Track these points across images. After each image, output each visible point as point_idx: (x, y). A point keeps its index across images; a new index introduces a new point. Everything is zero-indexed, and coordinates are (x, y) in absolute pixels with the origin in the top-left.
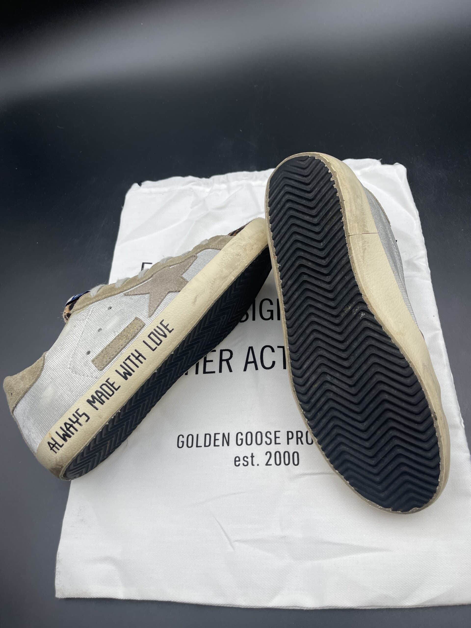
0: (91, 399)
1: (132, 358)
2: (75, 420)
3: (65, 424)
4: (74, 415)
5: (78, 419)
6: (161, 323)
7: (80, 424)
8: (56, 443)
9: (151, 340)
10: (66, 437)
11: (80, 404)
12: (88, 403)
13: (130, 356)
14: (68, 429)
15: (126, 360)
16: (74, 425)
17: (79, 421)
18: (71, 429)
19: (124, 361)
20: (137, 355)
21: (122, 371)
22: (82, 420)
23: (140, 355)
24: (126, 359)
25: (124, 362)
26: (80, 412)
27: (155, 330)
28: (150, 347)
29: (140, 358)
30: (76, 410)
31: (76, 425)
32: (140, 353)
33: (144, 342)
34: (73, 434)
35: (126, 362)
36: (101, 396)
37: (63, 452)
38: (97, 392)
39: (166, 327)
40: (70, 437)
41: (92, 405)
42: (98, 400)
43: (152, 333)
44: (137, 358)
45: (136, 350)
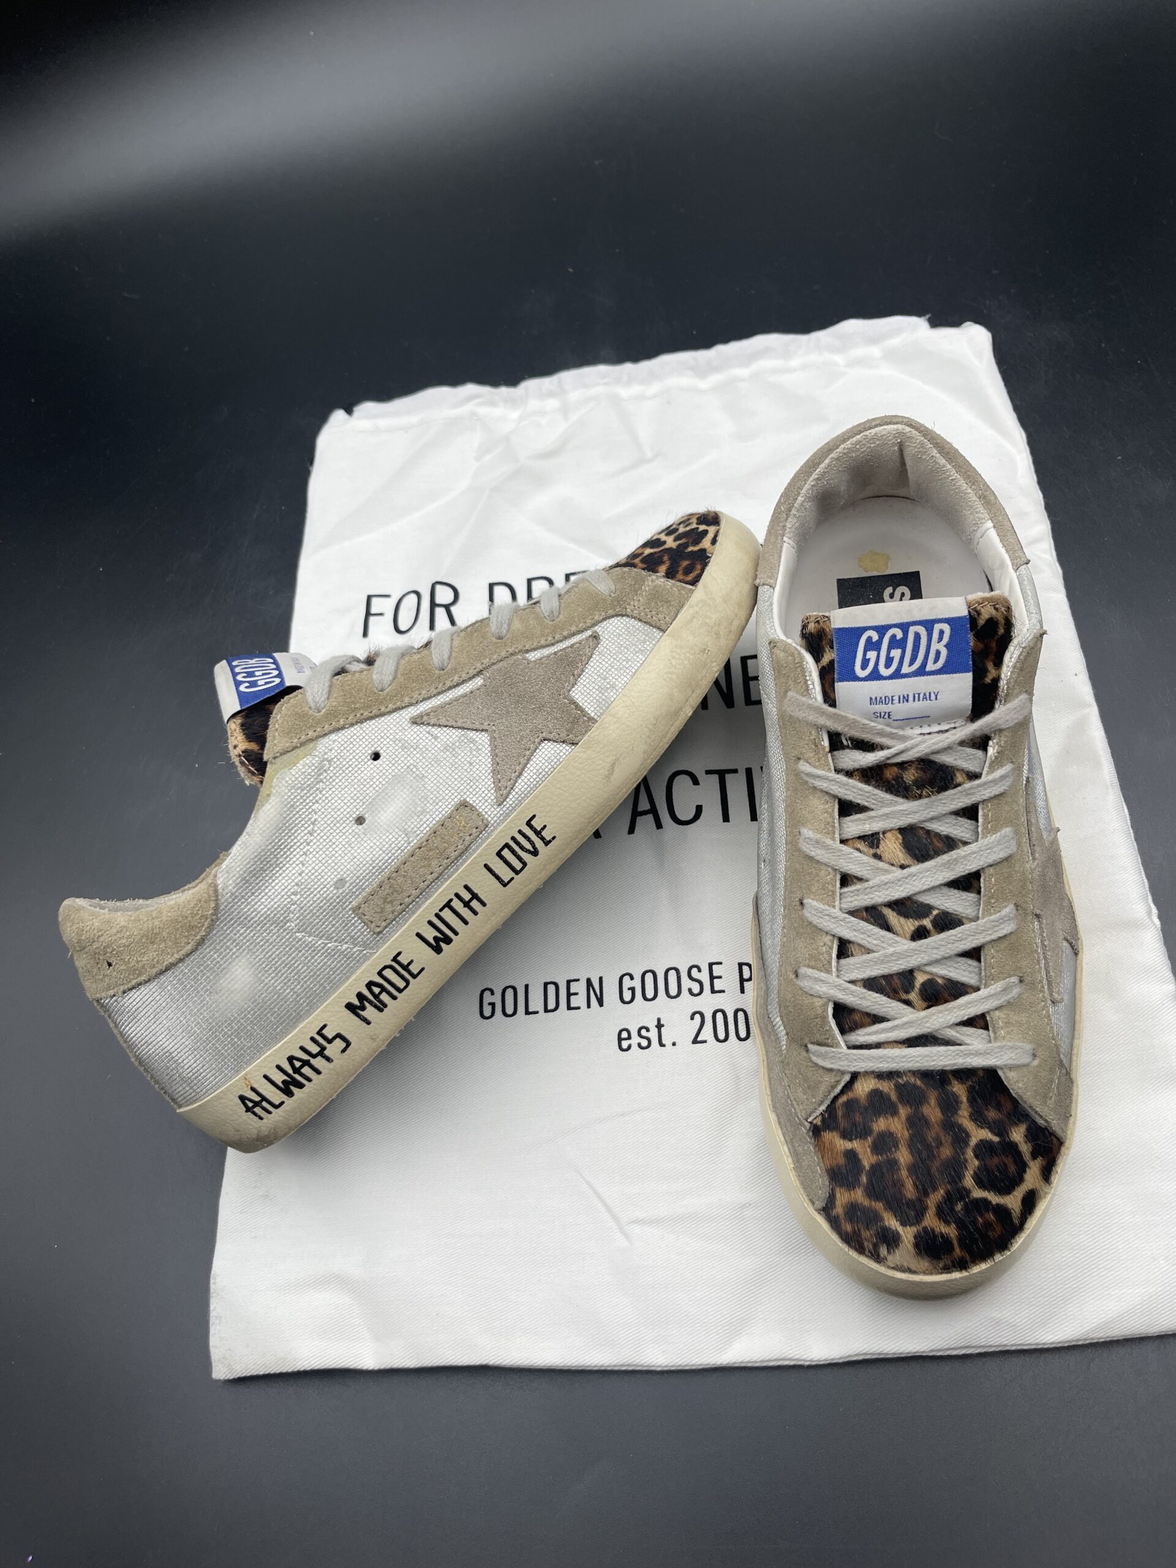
0: (356, 1002)
1: (457, 905)
2: (315, 1049)
3: (291, 1059)
4: (313, 1039)
5: (323, 1049)
6: (529, 824)
7: (328, 1059)
8: (264, 1099)
9: (501, 862)
10: (292, 1088)
11: (330, 1014)
12: (348, 1012)
13: (451, 900)
14: (297, 1071)
15: (441, 910)
16: (313, 1061)
17: (325, 1052)
18: (306, 1070)
19: (437, 911)
20: (467, 896)
21: (430, 934)
22: (333, 1049)
23: (475, 896)
24: (441, 907)
25: (437, 915)
26: (329, 1033)
27: (513, 838)
28: (498, 878)
29: (475, 904)
30: (318, 1029)
31: (318, 1062)
32: (476, 892)
33: (486, 866)
34: (309, 1080)
35: (441, 914)
36: (380, 993)
37: (281, 1118)
38: (370, 985)
39: (538, 833)
40: (301, 1086)
41: (358, 1016)
42: (371, 1003)
43: (507, 846)
44: (467, 904)
45: (466, 887)
